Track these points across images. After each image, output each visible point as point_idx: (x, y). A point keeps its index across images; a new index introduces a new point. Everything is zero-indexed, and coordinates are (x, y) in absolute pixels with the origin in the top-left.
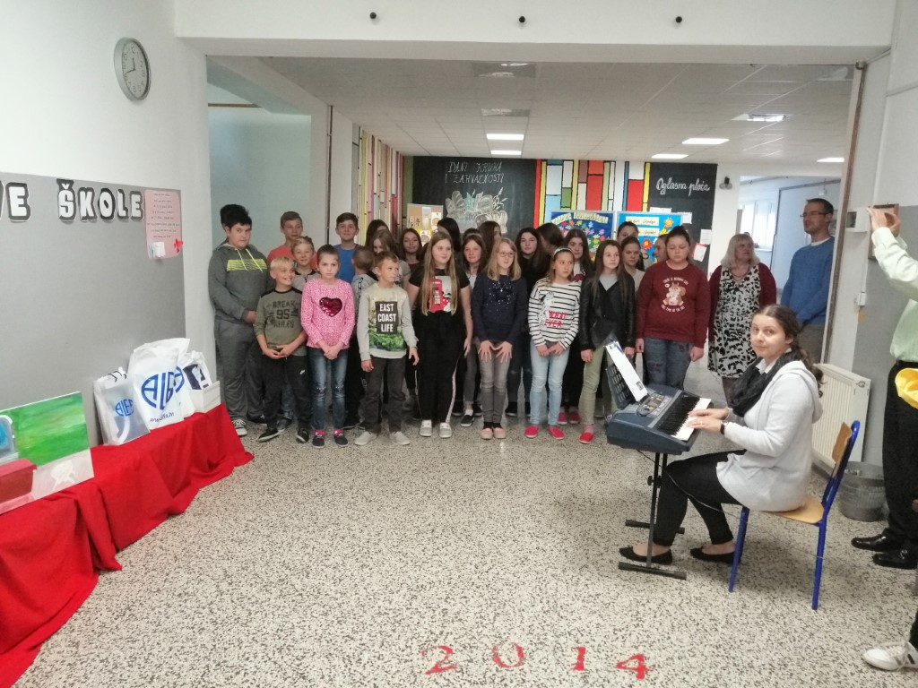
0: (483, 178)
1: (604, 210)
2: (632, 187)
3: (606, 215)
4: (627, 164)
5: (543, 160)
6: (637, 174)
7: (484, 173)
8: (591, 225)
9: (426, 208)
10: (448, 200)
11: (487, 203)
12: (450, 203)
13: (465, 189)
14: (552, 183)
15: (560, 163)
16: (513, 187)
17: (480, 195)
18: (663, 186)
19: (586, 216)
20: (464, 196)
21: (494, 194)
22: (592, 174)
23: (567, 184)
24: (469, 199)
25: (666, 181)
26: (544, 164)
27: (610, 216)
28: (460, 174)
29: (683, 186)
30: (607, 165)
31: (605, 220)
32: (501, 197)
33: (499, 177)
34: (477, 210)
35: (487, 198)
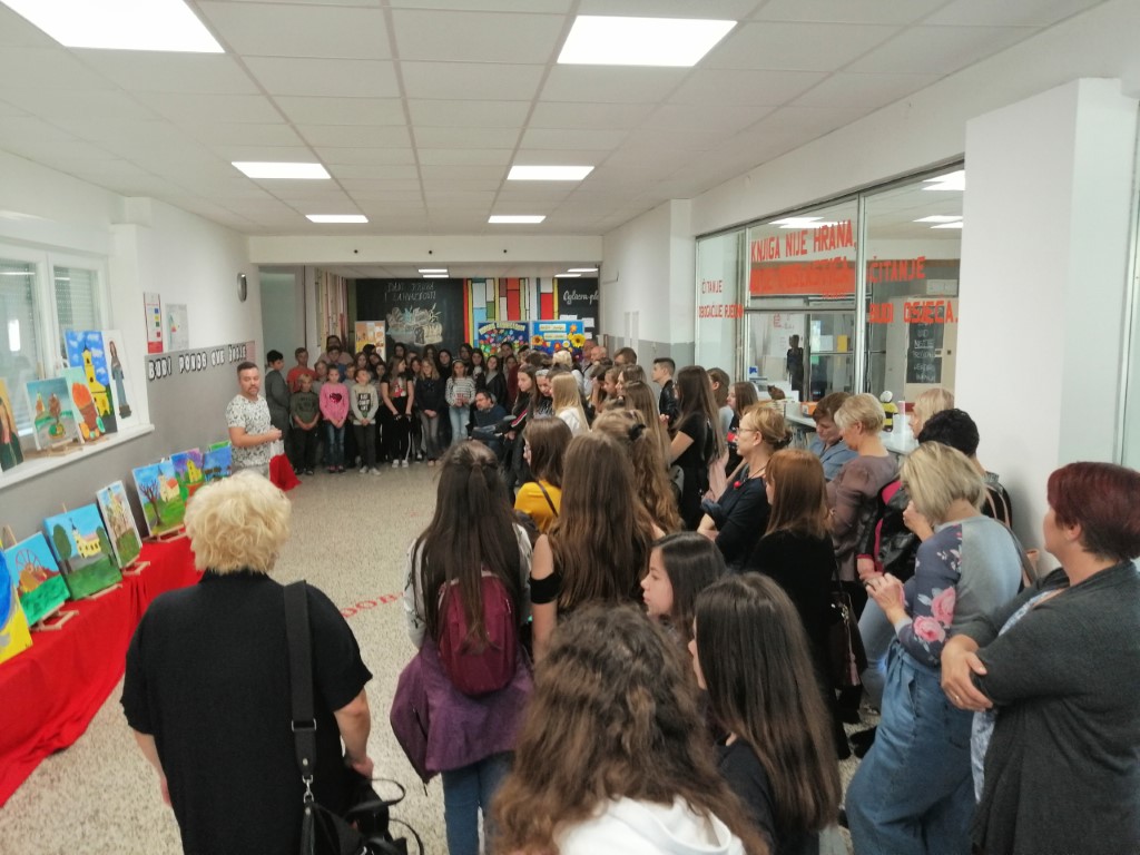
0: (418, 297)
1: (523, 319)
2: (544, 300)
3: (523, 324)
4: (538, 280)
5: (468, 279)
6: (547, 288)
7: (419, 292)
8: (511, 333)
9: (370, 324)
10: (388, 315)
11: (422, 317)
12: (391, 318)
13: (403, 306)
14: (478, 299)
15: (483, 281)
16: (445, 303)
17: (417, 310)
18: (569, 298)
19: (507, 325)
20: (403, 312)
21: (429, 308)
22: (510, 289)
23: (490, 299)
24: (408, 314)
25: (571, 293)
26: (470, 282)
27: (526, 325)
28: (398, 293)
29: (585, 297)
30: (522, 281)
31: (523, 328)
32: (435, 311)
33: (432, 295)
34: (414, 323)
35: (423, 313)
